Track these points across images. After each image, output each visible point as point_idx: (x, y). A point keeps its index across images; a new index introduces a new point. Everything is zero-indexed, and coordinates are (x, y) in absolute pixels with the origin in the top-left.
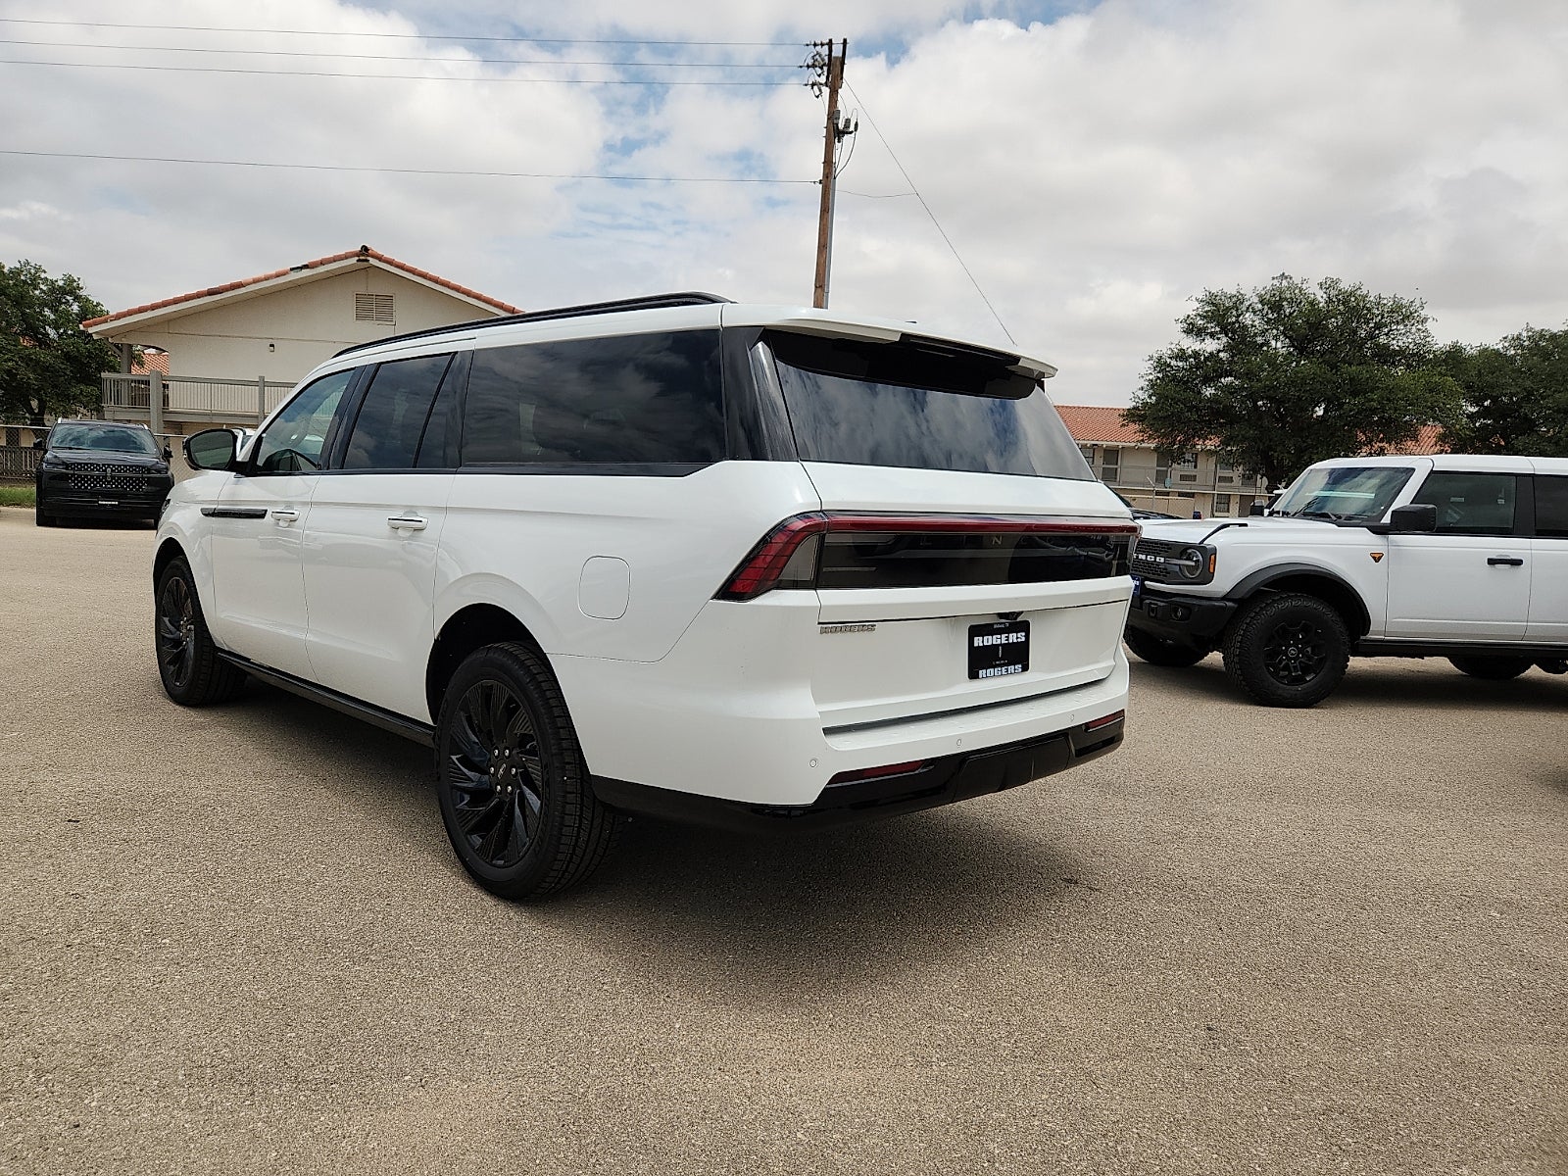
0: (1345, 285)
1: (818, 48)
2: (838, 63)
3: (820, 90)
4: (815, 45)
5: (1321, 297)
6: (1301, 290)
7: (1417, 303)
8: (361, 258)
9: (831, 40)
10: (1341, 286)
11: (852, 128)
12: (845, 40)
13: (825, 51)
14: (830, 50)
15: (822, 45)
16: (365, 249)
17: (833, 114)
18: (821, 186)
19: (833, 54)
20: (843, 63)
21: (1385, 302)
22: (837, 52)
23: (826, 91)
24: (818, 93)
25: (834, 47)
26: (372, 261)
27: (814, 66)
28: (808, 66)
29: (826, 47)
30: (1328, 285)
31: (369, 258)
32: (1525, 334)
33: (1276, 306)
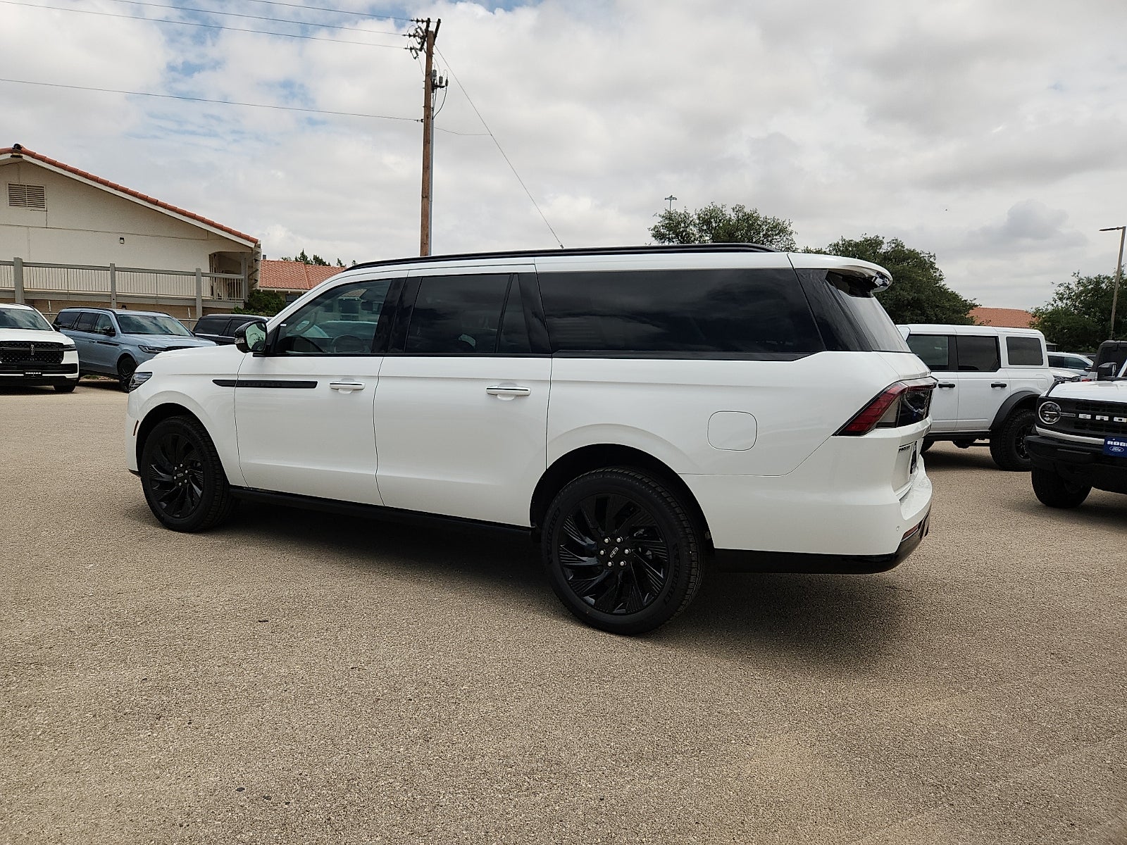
0: (747, 210)
1: (420, 24)
2: (432, 36)
3: (417, 54)
4: (418, 21)
5: (733, 216)
6: (722, 211)
7: (787, 222)
8: (14, 154)
9: (429, 19)
10: (745, 210)
11: (444, 84)
12: (439, 20)
13: (424, 26)
14: (428, 26)
15: (423, 21)
16: (18, 147)
17: (430, 74)
18: (423, 124)
19: (430, 29)
20: (435, 36)
21: (769, 221)
22: (432, 28)
23: (423, 55)
24: (415, 55)
25: (431, 24)
26: (25, 157)
27: (414, 36)
28: (410, 36)
29: (425, 24)
30: (738, 209)
31: (22, 155)
32: (840, 243)
33: (708, 222)
